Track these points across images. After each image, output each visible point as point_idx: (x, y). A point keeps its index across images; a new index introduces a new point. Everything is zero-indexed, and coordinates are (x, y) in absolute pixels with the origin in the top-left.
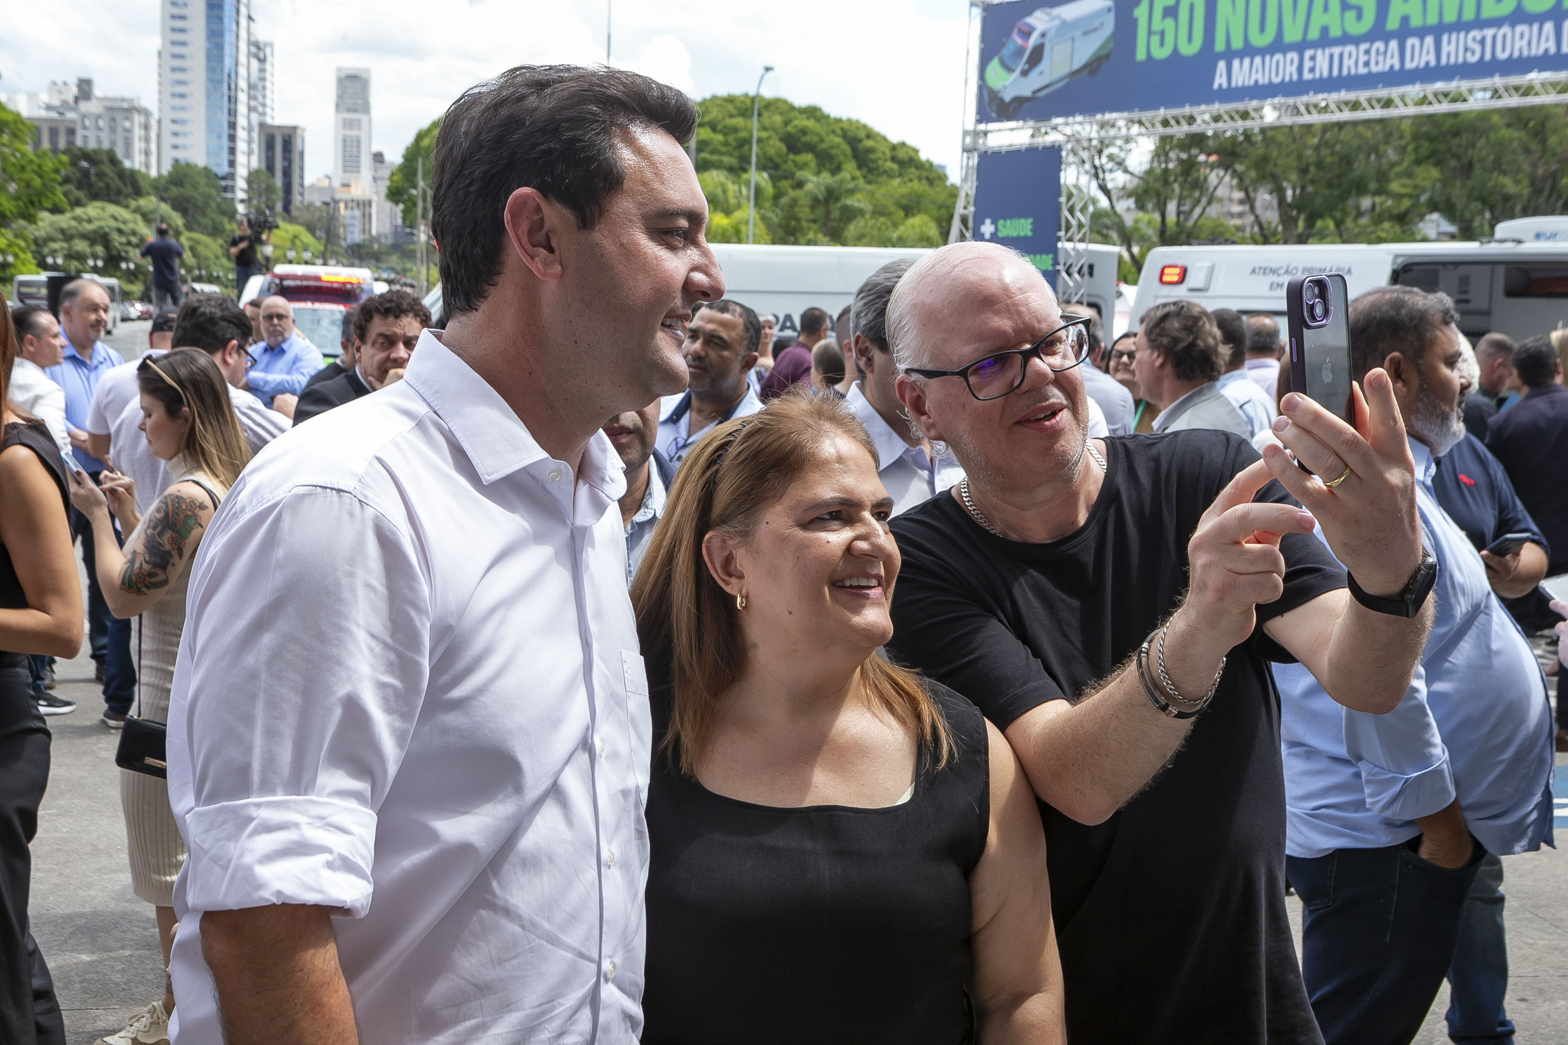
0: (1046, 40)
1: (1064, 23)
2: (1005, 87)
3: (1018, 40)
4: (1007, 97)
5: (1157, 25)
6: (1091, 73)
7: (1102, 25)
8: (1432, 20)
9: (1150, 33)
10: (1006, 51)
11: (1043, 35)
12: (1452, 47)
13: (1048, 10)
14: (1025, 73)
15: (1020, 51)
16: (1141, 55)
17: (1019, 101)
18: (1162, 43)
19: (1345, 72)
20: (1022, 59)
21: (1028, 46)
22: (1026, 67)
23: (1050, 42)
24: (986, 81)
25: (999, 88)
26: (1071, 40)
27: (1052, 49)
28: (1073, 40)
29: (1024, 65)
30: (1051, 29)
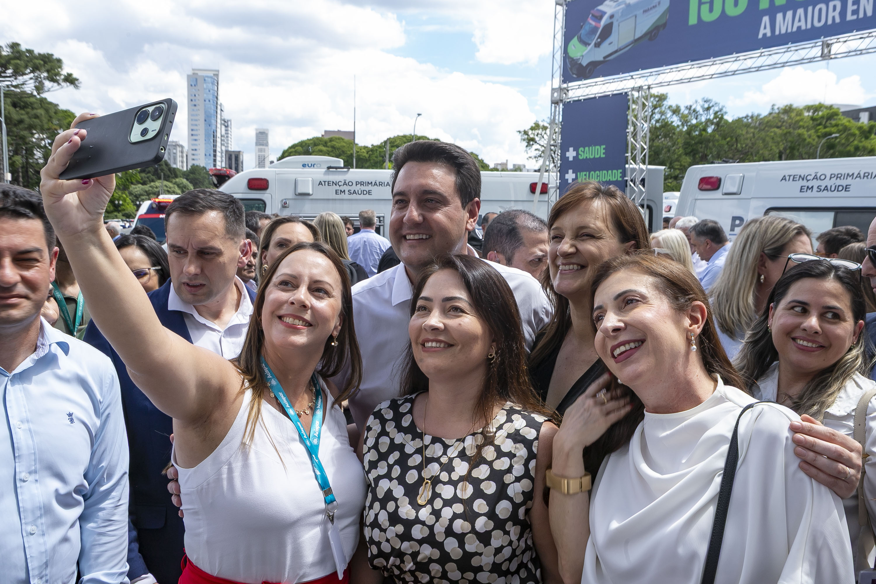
0: (614, 20)
1: (629, 6)
2: (583, 56)
3: (593, 23)
4: (584, 64)
6: (650, 39)
7: (660, 3)
9: (700, 3)
10: (583, 32)
11: (612, 17)
14: (597, 45)
15: (594, 30)
16: (693, 20)
17: (594, 65)
18: (711, 10)
20: (596, 35)
21: (600, 26)
22: (599, 40)
23: (617, 20)
24: (568, 54)
25: (578, 57)
26: (634, 17)
27: (619, 26)
28: (636, 17)
29: (597, 39)
30: (617, 12)
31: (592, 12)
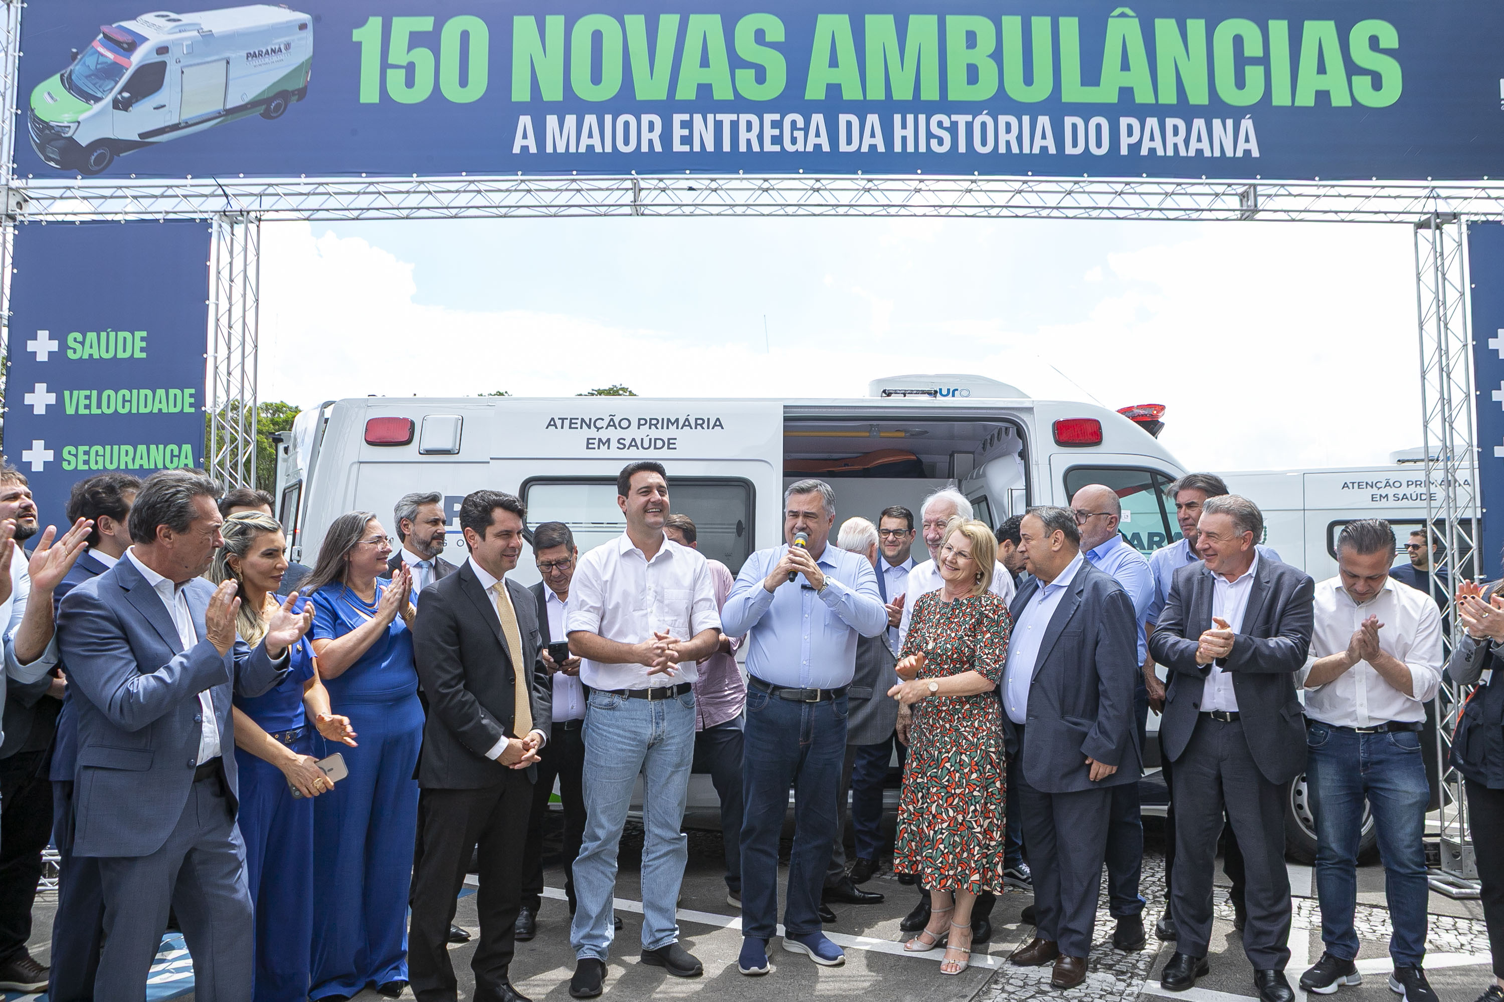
0: (169, 58)
1: (208, 36)
2: (78, 123)
3: (110, 55)
4: (83, 140)
5: (399, 53)
6: (266, 115)
7: (288, 46)
8: (876, 93)
9: (385, 66)
10: (76, 68)
11: (162, 50)
12: (909, 132)
13: (173, 16)
14: (121, 105)
15: (112, 71)
16: (369, 94)
17: (111, 146)
18: (410, 82)
19: (743, 148)
20: (117, 83)
21: (131, 64)
22: (126, 95)
23: (178, 61)
24: (32, 110)
25: (66, 124)
26: (225, 62)
27: (183, 72)
28: (228, 63)
29: (120, 93)
30: (178, 43)
31: (105, 28)
